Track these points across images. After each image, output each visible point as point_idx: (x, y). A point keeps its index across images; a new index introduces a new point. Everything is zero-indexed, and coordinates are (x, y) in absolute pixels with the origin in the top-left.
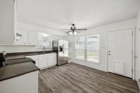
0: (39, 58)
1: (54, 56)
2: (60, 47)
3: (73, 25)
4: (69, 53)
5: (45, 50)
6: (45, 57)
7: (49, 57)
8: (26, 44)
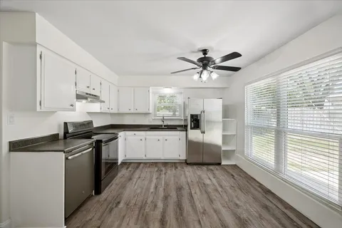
0: (147, 137)
1: (178, 138)
2: (192, 116)
3: (205, 52)
4: (224, 137)
5: (165, 124)
6: (159, 138)
7: (166, 138)
8: (132, 111)
